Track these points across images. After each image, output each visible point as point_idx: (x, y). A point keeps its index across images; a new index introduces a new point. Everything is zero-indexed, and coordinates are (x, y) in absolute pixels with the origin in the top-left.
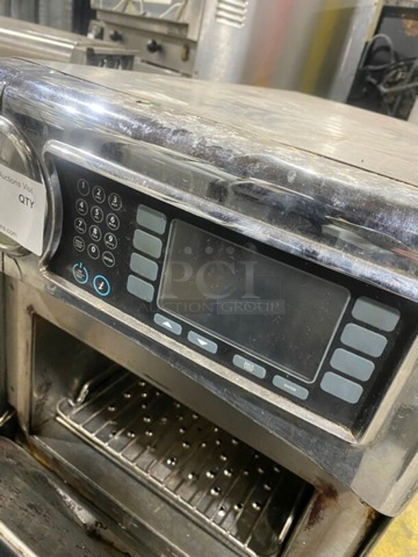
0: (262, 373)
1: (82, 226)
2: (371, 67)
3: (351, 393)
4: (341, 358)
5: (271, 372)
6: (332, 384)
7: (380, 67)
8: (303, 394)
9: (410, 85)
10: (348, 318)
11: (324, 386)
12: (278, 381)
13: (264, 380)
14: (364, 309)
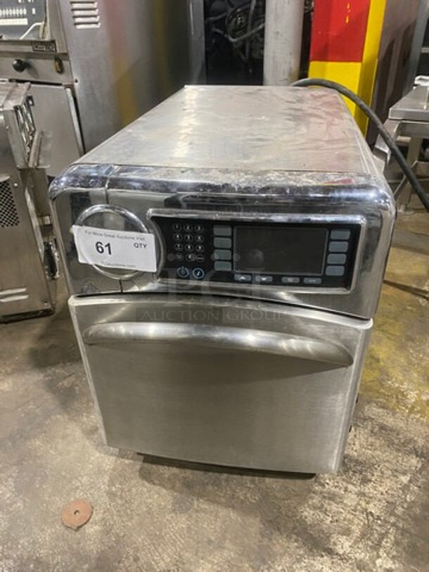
0: (298, 280)
1: (180, 247)
2: (212, 19)
3: (339, 271)
4: (332, 259)
5: (302, 278)
6: (330, 271)
7: (220, 17)
8: (319, 281)
9: (253, 31)
10: (330, 240)
11: (327, 274)
12: (306, 280)
13: (300, 283)
14: (335, 234)
